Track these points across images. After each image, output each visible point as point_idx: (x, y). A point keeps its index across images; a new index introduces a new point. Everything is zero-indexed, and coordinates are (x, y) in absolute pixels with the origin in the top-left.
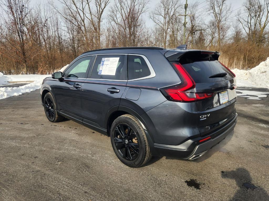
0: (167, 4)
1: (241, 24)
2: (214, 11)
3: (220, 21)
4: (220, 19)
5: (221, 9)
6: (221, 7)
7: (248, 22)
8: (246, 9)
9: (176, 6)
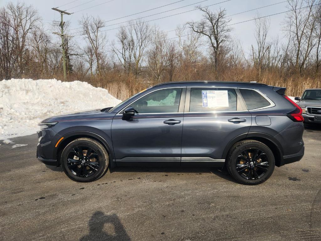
0: (19, 12)
1: (116, 54)
2: (89, 36)
3: (97, 48)
4: (97, 46)
5: (96, 36)
6: (96, 33)
7: (123, 54)
8: (119, 40)
9: (33, 19)
